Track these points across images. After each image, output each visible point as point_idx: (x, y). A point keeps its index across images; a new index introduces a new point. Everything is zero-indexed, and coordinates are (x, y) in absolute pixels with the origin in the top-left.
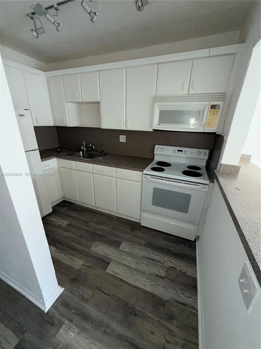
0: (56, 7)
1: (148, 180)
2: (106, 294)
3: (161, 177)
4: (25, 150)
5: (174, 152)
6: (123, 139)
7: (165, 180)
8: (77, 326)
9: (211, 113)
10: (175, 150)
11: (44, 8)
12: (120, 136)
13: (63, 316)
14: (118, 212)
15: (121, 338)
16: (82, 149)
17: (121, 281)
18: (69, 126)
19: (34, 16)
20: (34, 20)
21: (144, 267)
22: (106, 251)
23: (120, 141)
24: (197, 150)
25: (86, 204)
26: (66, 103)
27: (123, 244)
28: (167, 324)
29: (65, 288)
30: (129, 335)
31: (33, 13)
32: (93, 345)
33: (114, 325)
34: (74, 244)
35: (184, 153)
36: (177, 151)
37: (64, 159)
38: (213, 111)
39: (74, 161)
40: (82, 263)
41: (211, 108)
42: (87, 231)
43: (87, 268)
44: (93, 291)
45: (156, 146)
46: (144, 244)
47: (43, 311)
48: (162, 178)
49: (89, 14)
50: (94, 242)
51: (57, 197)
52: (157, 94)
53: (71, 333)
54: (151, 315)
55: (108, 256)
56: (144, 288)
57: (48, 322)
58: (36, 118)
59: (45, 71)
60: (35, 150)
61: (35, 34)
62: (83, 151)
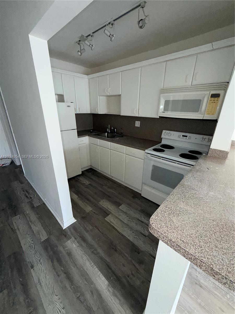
0: (91, 35)
1: (147, 158)
2: (100, 232)
3: (159, 156)
4: (60, 130)
5: (179, 137)
6: (138, 124)
7: (162, 159)
8: (78, 242)
9: (211, 102)
10: (180, 136)
11: (85, 37)
12: (136, 121)
13: (72, 234)
14: (125, 182)
15: (101, 258)
16: (108, 131)
17: (113, 228)
18: (99, 114)
19: (80, 42)
20: (80, 45)
21: (133, 225)
22: (109, 207)
23: (136, 126)
24: (201, 136)
25: (105, 173)
26: (99, 97)
27: (123, 205)
28: (137, 266)
29: (77, 220)
30: (108, 259)
31: (80, 41)
32: (84, 255)
33: (100, 250)
34: (90, 197)
35: (189, 138)
36: (181, 137)
37: (93, 137)
38: (213, 100)
39: (99, 139)
40: (91, 210)
41: (211, 97)
42: (100, 191)
43: (93, 213)
44: (92, 227)
45: (164, 131)
46: (139, 209)
47: (62, 228)
48: (159, 158)
49: (109, 36)
50: (103, 199)
51: (86, 165)
52: (164, 87)
53: (74, 245)
54: (126, 255)
55: (109, 210)
56: (129, 238)
57: (63, 234)
58: (79, 108)
59: (87, 75)
60: (74, 129)
61: (80, 53)
62: (108, 132)
